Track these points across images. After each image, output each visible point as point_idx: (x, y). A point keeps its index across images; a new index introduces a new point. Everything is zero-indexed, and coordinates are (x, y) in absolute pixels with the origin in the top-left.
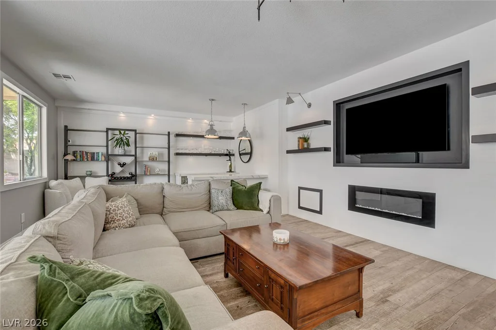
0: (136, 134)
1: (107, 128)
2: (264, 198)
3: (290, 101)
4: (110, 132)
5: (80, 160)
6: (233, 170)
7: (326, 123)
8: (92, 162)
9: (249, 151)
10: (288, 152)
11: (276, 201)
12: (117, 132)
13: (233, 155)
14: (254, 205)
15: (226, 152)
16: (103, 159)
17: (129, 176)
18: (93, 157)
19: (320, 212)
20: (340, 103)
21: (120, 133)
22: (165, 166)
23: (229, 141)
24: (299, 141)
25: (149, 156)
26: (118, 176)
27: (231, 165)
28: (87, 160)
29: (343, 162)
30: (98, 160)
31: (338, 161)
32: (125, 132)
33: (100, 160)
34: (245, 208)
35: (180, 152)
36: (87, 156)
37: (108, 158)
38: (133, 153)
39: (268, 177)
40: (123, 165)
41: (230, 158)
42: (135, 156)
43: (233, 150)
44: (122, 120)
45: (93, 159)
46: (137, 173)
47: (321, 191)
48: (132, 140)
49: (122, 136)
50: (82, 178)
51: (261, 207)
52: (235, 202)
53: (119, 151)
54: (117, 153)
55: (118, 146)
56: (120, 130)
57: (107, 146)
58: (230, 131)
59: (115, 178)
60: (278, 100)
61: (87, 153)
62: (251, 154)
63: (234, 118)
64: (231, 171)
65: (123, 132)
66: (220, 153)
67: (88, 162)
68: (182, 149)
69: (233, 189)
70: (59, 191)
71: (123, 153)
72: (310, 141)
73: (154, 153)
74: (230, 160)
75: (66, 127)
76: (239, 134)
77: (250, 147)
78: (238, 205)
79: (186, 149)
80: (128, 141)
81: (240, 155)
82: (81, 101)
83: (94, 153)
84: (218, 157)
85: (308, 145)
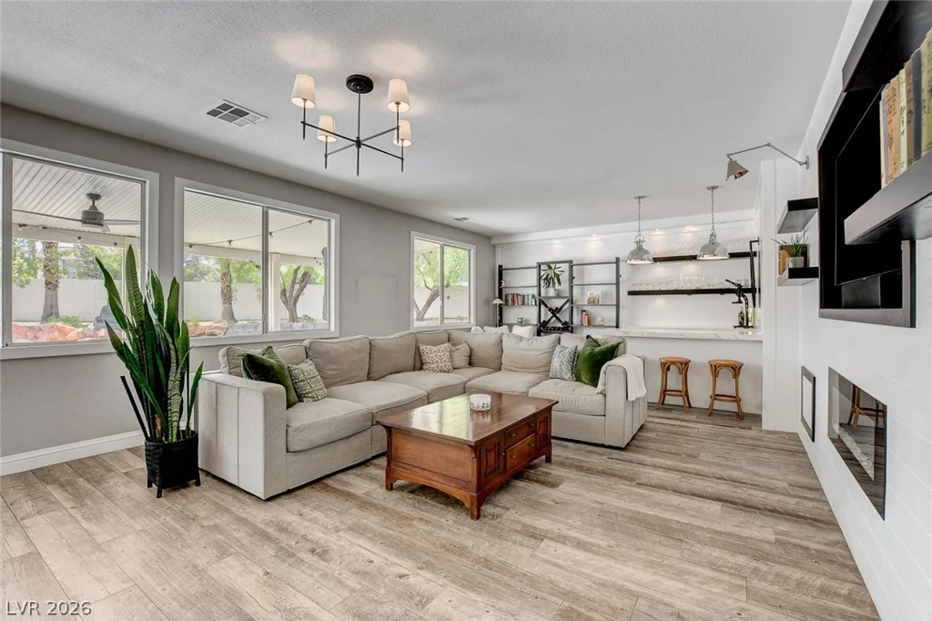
0: (572, 266)
1: (539, 263)
4: (543, 267)
5: (512, 305)
8: (523, 307)
17: (563, 326)
18: (523, 301)
19: (812, 436)
21: (550, 268)
22: (613, 314)
24: (779, 256)
25: (588, 298)
26: (551, 326)
28: (518, 304)
30: (528, 304)
32: (556, 266)
35: (637, 289)
36: (518, 300)
37: (539, 301)
38: (568, 294)
40: (555, 311)
41: (743, 297)
42: (571, 300)
44: (558, 248)
45: (523, 303)
46: (573, 323)
47: (813, 382)
48: (564, 277)
49: (552, 271)
56: (549, 264)
57: (539, 286)
59: (547, 328)
61: (518, 296)
65: (553, 266)
67: (518, 307)
68: (640, 285)
73: (596, 292)
74: (741, 302)
75: (500, 266)
79: (648, 284)
82: (509, 235)
83: (524, 296)
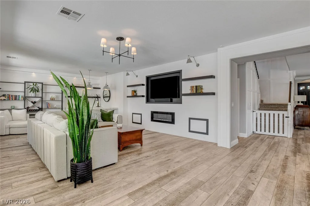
0: (43, 85)
1: (25, 82)
2: (115, 116)
3: (128, 74)
4: (27, 84)
5: (8, 100)
6: (99, 106)
7: (143, 85)
8: (15, 101)
9: (109, 95)
10: (128, 97)
11: (120, 117)
12: (32, 84)
13: (100, 97)
14: (111, 120)
15: (96, 96)
16: (22, 99)
17: (38, 109)
18: (16, 98)
19: (141, 124)
20: (148, 77)
22: (60, 104)
23: (97, 89)
24: (132, 92)
25: (50, 98)
26: (31, 109)
27: (98, 103)
28: (12, 100)
29: (150, 102)
30: (19, 100)
31: (148, 101)
32: (36, 84)
33: (20, 100)
34: (107, 120)
36: (12, 98)
37: (25, 98)
38: (41, 96)
39: (119, 109)
40: (34, 103)
41: (98, 99)
42: (42, 98)
43: (99, 95)
44: (34, 77)
45: (15, 99)
46: (43, 108)
47: (141, 114)
48: (40, 89)
49: (34, 86)
50: (10, 110)
51: (114, 120)
52: (103, 119)
53: (32, 94)
54: (30, 96)
55: (32, 92)
56: (33, 83)
57: (25, 92)
58: (98, 84)
59: (30, 110)
60: (123, 72)
61: (12, 96)
62: (110, 97)
63: (101, 78)
64: (98, 106)
66: (92, 96)
67: (12, 101)
69: (102, 113)
70: (3, 117)
71: (34, 96)
72: (137, 92)
73: (53, 96)
74: (98, 100)
76: (104, 87)
77: (109, 93)
78: (104, 120)
80: (38, 89)
81: (104, 97)
83: (16, 96)
84: (91, 98)
85: (136, 94)
